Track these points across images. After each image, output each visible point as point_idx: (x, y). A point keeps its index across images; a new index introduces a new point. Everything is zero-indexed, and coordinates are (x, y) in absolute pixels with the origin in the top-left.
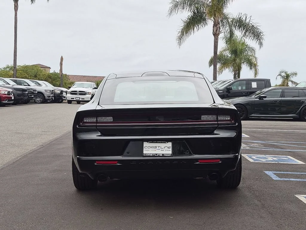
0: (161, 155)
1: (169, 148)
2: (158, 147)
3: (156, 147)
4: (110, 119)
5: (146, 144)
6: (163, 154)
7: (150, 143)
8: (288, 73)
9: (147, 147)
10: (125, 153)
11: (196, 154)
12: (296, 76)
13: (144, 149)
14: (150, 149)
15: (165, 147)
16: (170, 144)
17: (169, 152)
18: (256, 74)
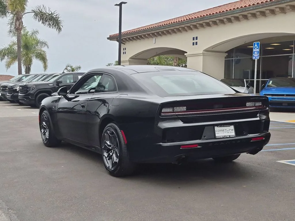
0: (228, 137)
1: (232, 130)
2: (225, 130)
3: (223, 131)
4: (184, 108)
5: (216, 128)
6: (229, 136)
7: (219, 127)
8: (73, 67)
9: (217, 131)
10: (203, 137)
11: (250, 134)
12: (80, 69)
13: (216, 132)
14: (220, 132)
15: (229, 130)
16: (232, 127)
17: (233, 134)
18: (45, 67)
